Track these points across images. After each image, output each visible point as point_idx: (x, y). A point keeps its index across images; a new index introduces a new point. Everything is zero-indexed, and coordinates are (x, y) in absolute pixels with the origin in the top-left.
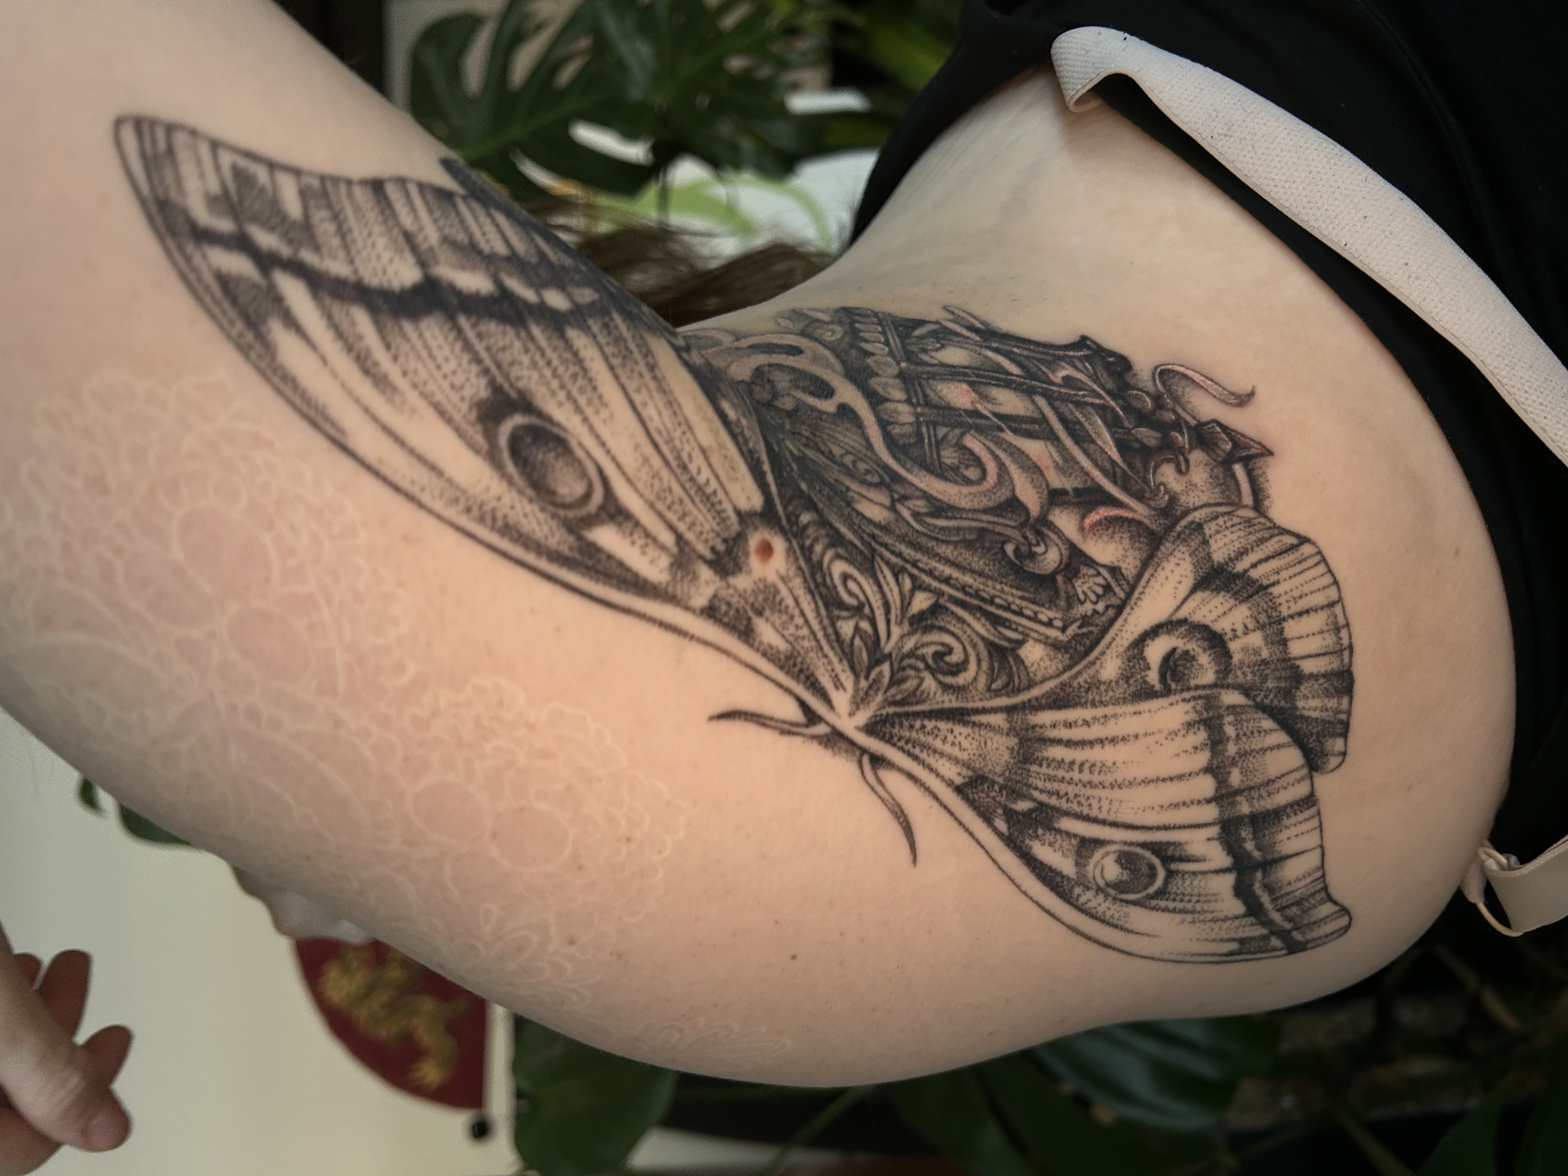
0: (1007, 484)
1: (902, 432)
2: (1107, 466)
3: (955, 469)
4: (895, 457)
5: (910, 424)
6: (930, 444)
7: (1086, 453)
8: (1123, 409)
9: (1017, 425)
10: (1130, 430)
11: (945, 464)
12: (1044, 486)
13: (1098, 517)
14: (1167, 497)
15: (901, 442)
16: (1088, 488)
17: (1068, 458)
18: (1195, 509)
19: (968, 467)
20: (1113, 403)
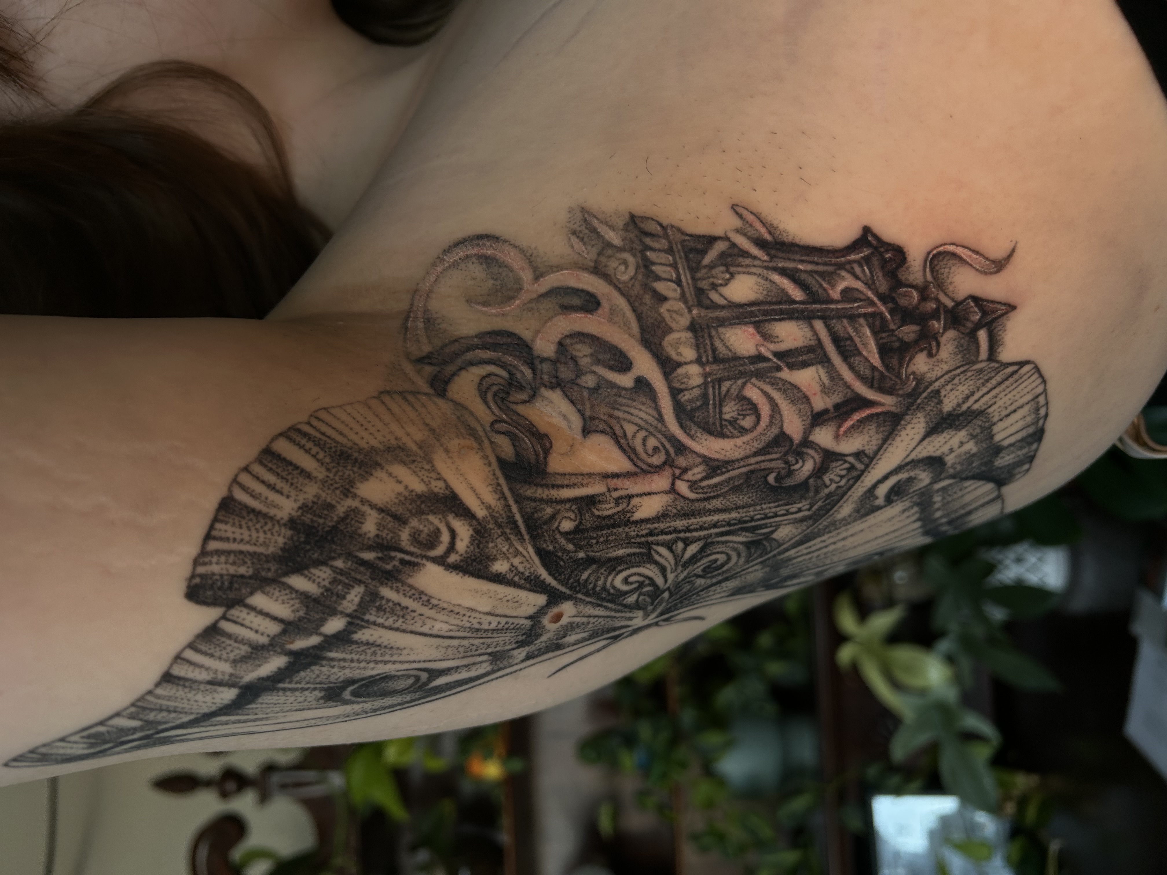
0: (777, 422)
1: (690, 398)
2: (868, 372)
3: (733, 422)
4: (682, 426)
5: (699, 386)
6: (714, 404)
7: (852, 368)
8: (891, 312)
9: (793, 360)
10: (893, 331)
11: (726, 420)
12: (809, 413)
13: (851, 423)
14: (914, 383)
15: (689, 407)
16: (847, 400)
17: (834, 376)
18: (937, 380)
19: (744, 416)
20: (883, 308)
